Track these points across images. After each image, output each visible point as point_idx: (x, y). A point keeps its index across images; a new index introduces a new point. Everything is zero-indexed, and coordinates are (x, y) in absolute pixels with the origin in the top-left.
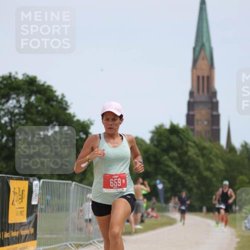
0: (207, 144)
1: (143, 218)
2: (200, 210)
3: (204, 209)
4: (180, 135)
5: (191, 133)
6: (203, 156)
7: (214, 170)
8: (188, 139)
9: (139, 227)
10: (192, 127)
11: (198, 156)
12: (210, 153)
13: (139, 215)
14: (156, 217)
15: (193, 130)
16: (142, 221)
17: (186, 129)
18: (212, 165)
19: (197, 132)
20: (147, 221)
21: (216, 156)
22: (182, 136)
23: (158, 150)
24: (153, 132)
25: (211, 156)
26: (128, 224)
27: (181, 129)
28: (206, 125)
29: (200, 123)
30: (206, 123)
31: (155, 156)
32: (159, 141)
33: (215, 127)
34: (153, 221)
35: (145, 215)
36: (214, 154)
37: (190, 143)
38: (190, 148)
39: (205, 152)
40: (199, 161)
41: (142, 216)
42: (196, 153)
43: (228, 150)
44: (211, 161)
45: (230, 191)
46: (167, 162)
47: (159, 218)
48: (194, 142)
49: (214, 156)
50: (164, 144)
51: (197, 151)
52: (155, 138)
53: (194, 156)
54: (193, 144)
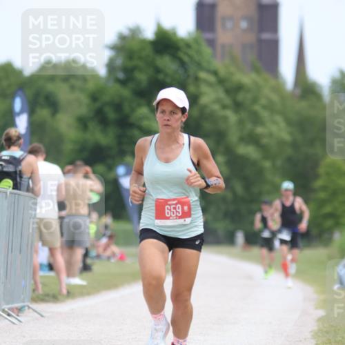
0: (246, 78)
1: (89, 261)
2: (230, 240)
3: (240, 237)
4: (181, 55)
5: (207, 50)
6: (238, 106)
7: (265, 141)
8: (199, 66)
9: (77, 281)
10: (209, 36)
11: (224, 107)
12: (255, 100)
13: (79, 253)
14: (122, 258)
15: (211, 43)
16: (86, 268)
17: (196, 41)
18: (260, 130)
19: (223, 46)
20: (97, 267)
21: (270, 107)
22: (186, 59)
23: (126, 92)
24: (114, 48)
25: (257, 108)
26: (52, 274)
27: (182, 40)
28: (245, 31)
29: (229, 25)
30: (244, 25)
31: (118, 107)
32: (129, 71)
33: (266, 36)
34: (113, 266)
35: (93, 253)
36: (263, 101)
37: (203, 75)
38: (204, 88)
39: (240, 97)
40: (225, 119)
41: (86, 255)
42: (218, 101)
43: (298, 92)
44: (256, 119)
45: (299, 203)
46: (145, 123)
47: (128, 261)
48: (215, 73)
49: (264, 107)
50: (142, 77)
51: (221, 94)
52: (119, 62)
53: (216, 107)
54: (212, 79)
